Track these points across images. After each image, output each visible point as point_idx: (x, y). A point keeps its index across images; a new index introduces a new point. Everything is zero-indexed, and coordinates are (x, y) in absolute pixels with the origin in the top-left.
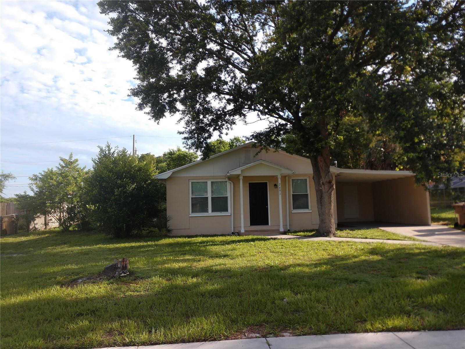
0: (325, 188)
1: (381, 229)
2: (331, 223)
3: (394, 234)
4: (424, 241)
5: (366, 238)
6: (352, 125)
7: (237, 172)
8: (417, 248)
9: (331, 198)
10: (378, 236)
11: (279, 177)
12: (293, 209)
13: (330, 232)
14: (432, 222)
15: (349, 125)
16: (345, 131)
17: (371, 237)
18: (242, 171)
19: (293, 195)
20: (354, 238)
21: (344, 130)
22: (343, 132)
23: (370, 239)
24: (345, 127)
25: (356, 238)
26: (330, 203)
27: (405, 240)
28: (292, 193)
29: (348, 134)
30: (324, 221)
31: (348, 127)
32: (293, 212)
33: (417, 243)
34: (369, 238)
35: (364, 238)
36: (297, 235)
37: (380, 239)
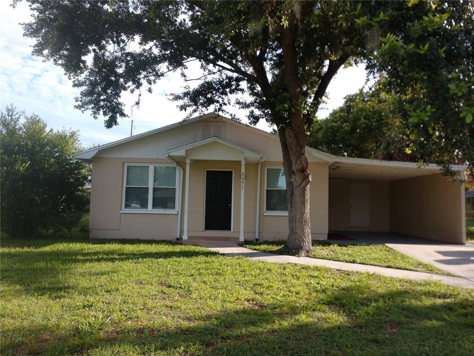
0: (296, 179)
1: (387, 247)
2: (304, 234)
3: (403, 257)
4: (449, 275)
5: (354, 262)
6: (374, 111)
7: (180, 153)
8: (429, 294)
9: (304, 196)
10: (375, 259)
11: (243, 163)
12: (267, 209)
13: (302, 248)
14: (467, 240)
15: (371, 111)
16: (365, 118)
17: (362, 261)
18: (187, 151)
19: (267, 190)
20: (335, 260)
21: (363, 117)
22: (362, 119)
23: (360, 263)
24: (364, 113)
25: (338, 261)
26: (303, 203)
27: (417, 271)
28: (266, 188)
29: (367, 122)
30: (294, 231)
31: (369, 113)
32: (265, 214)
33: (435, 278)
34: (359, 261)
35: (350, 262)
36: (256, 250)
37: (375, 265)
